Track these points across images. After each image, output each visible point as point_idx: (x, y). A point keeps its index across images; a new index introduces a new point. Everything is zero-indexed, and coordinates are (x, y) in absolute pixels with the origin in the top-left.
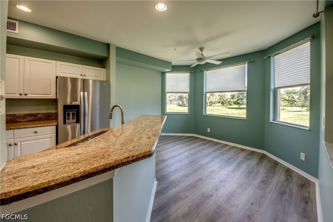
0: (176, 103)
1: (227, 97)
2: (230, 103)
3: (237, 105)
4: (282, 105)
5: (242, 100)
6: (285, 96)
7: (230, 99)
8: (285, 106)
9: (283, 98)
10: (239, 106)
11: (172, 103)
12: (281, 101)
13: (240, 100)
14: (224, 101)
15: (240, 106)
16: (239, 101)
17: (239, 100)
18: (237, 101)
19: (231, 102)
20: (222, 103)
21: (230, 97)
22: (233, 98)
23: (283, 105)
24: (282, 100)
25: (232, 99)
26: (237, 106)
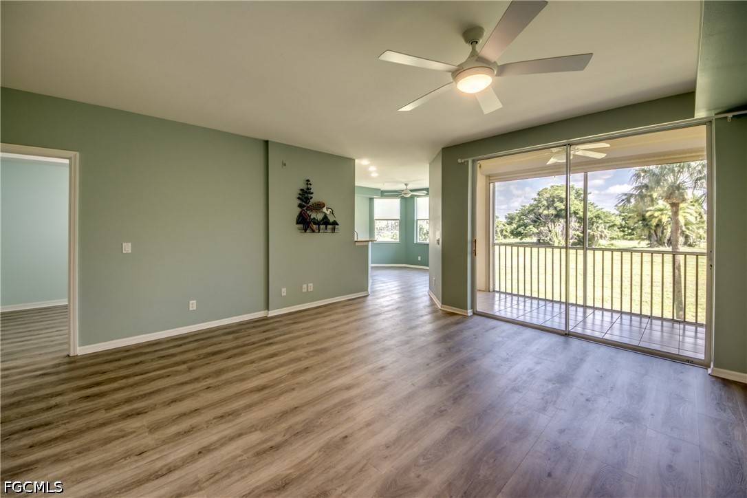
0: (390, 233)
2: (504, 233)
3: (517, 237)
4: (606, 236)
5: (525, 227)
6: (613, 218)
7: (504, 225)
8: (613, 239)
9: (607, 223)
10: (521, 239)
11: (382, 234)
12: (605, 229)
13: (523, 227)
15: (524, 240)
16: (519, 229)
17: (519, 226)
18: (517, 229)
19: (506, 232)
21: (504, 220)
22: (510, 223)
23: (608, 236)
24: (607, 225)
25: (507, 226)
26: (517, 240)
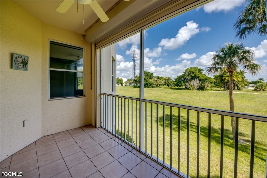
1: (171, 80)
4: (209, 86)
6: (212, 80)
8: (212, 87)
13: (180, 83)
14: (169, 83)
19: (174, 84)
20: (168, 85)
22: (176, 81)
24: (210, 82)
26: (178, 87)
